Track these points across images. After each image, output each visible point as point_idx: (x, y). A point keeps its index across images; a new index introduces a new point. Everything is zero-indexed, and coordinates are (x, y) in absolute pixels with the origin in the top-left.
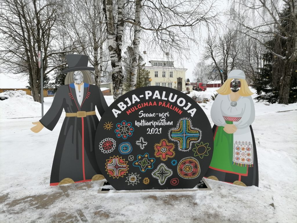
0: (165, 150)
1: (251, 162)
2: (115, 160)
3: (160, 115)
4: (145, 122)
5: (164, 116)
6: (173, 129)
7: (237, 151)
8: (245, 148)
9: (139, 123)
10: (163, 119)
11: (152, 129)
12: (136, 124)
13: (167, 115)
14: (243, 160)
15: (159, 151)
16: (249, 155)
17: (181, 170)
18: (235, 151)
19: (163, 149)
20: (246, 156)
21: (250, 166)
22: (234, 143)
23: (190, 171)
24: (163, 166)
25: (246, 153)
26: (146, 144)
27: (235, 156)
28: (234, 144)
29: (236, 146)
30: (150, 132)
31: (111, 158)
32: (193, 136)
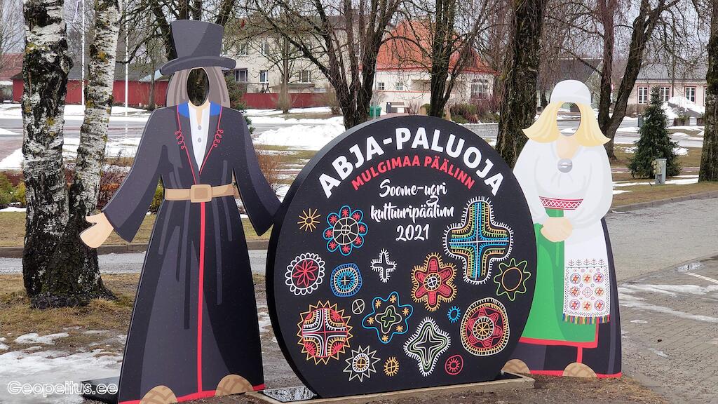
0: (434, 283)
1: (605, 310)
2: (322, 314)
3: (428, 191)
4: (392, 210)
5: (436, 194)
6: (453, 227)
7: (574, 285)
8: (592, 275)
9: (379, 210)
10: (434, 200)
11: (409, 226)
12: (373, 215)
13: (441, 191)
14: (587, 306)
15: (421, 284)
16: (599, 292)
17: (469, 333)
18: (569, 285)
19: (430, 281)
20: (594, 295)
21: (603, 322)
22: (566, 264)
23: (488, 335)
24: (429, 326)
25: (593, 289)
26: (392, 266)
27: (569, 298)
28: (565, 269)
29: (571, 272)
30: (404, 236)
31: (313, 309)
32: (495, 243)
